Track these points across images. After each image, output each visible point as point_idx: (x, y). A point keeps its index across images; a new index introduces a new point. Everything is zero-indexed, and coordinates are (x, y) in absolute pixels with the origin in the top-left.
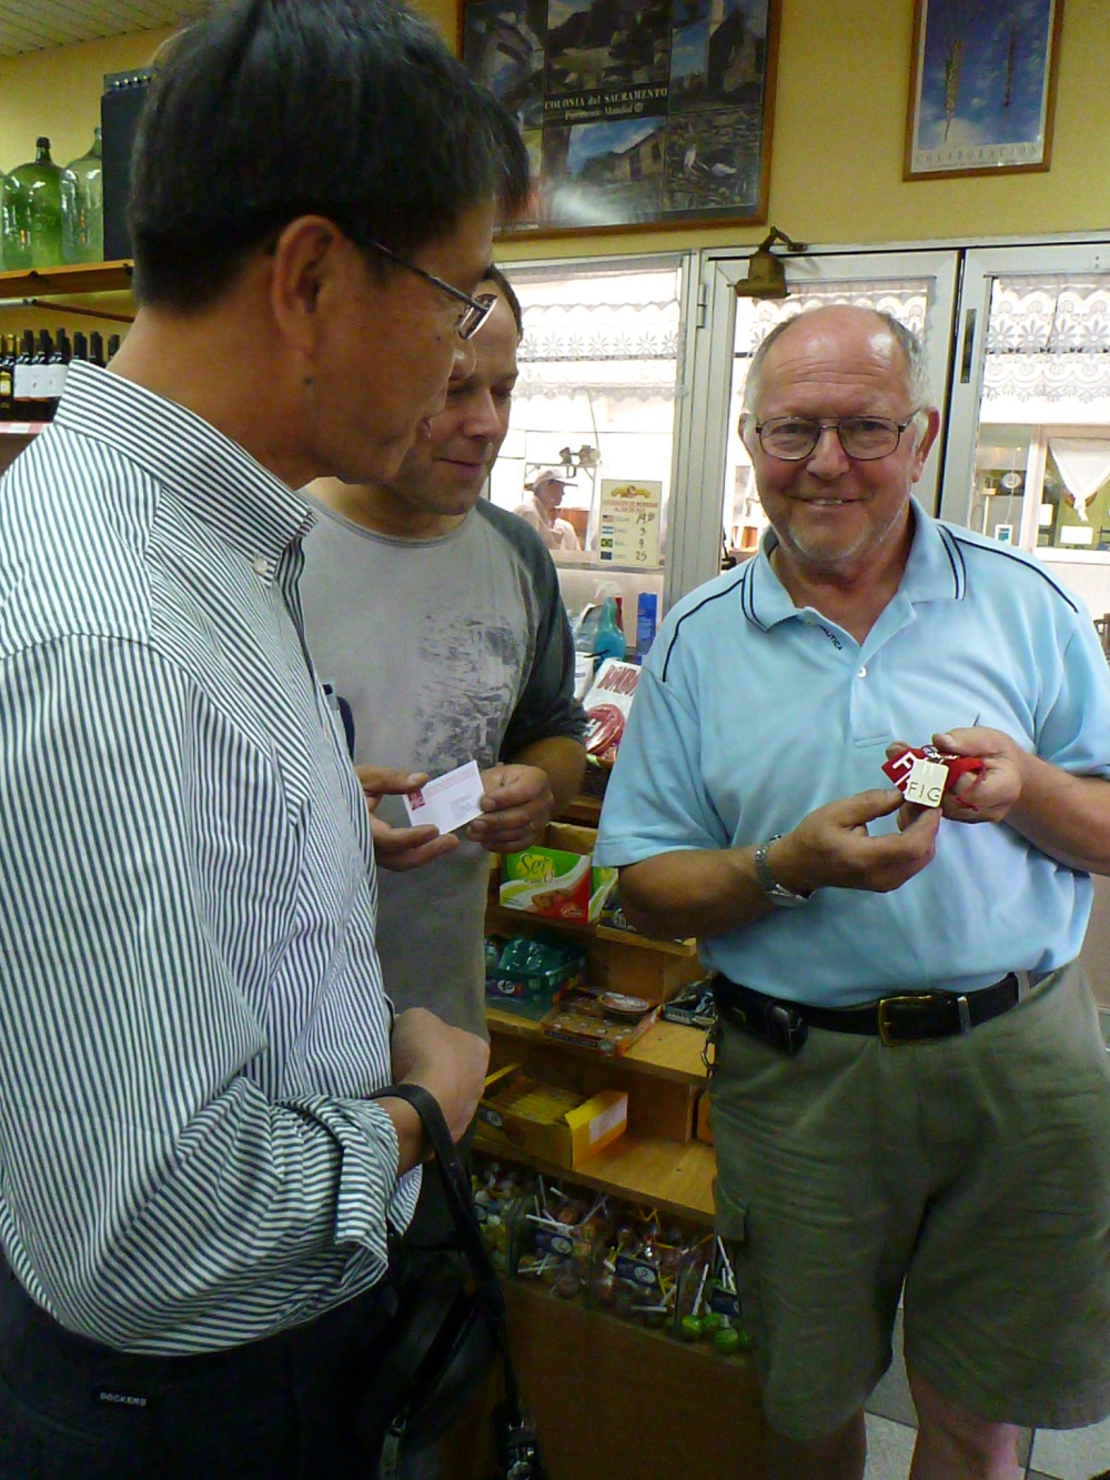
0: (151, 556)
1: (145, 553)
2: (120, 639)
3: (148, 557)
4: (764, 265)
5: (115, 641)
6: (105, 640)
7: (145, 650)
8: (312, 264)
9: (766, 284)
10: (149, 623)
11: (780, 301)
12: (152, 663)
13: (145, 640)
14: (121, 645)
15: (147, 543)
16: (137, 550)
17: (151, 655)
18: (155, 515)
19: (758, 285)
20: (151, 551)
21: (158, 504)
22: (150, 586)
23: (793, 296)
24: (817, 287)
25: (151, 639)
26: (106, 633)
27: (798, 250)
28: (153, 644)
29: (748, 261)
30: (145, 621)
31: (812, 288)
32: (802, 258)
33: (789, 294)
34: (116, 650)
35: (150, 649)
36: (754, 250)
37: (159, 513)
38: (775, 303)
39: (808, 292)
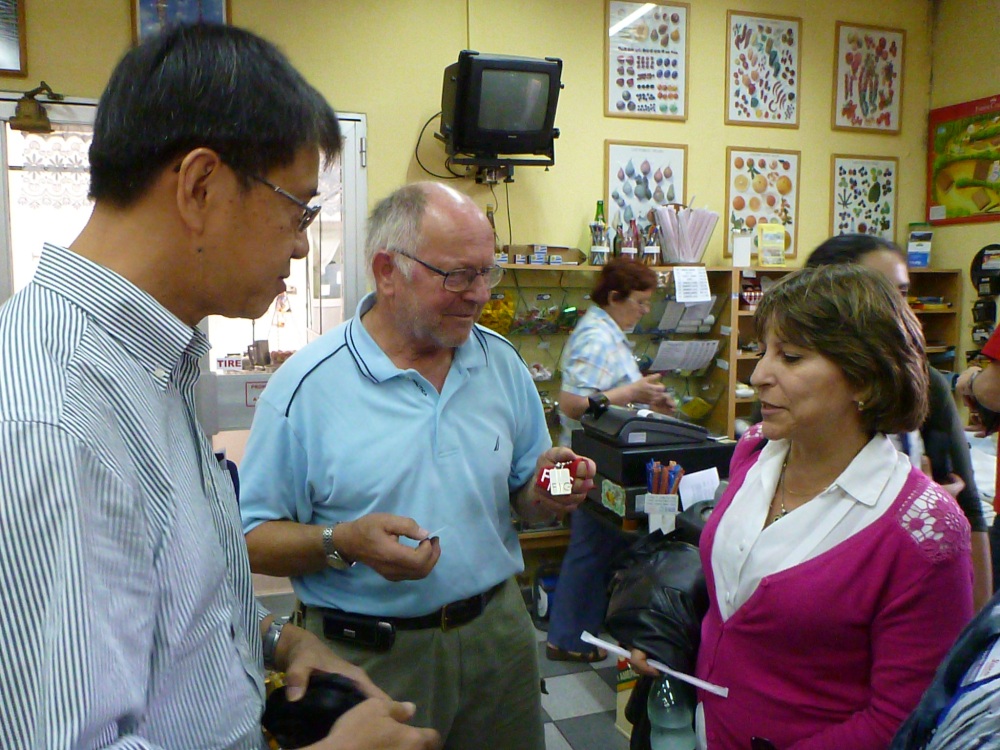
0: (72, 366)
1: (68, 364)
2: (38, 422)
3: (70, 367)
4: (29, 108)
5: (34, 424)
6: (27, 424)
7: (56, 429)
8: (202, 179)
9: (33, 122)
10: (61, 411)
11: (46, 135)
12: (60, 437)
13: (56, 422)
14: (38, 426)
15: (72, 357)
16: (62, 363)
17: (59, 432)
18: (82, 339)
19: (27, 122)
20: (73, 363)
21: (84, 332)
22: (66, 386)
23: (56, 132)
24: (76, 127)
25: (61, 421)
26: (29, 418)
27: (56, 99)
28: (62, 425)
29: (16, 103)
30: (58, 410)
31: (71, 127)
32: (61, 106)
33: (53, 131)
34: (35, 429)
35: (59, 427)
36: (20, 96)
37: (84, 338)
38: (43, 137)
39: (68, 130)
